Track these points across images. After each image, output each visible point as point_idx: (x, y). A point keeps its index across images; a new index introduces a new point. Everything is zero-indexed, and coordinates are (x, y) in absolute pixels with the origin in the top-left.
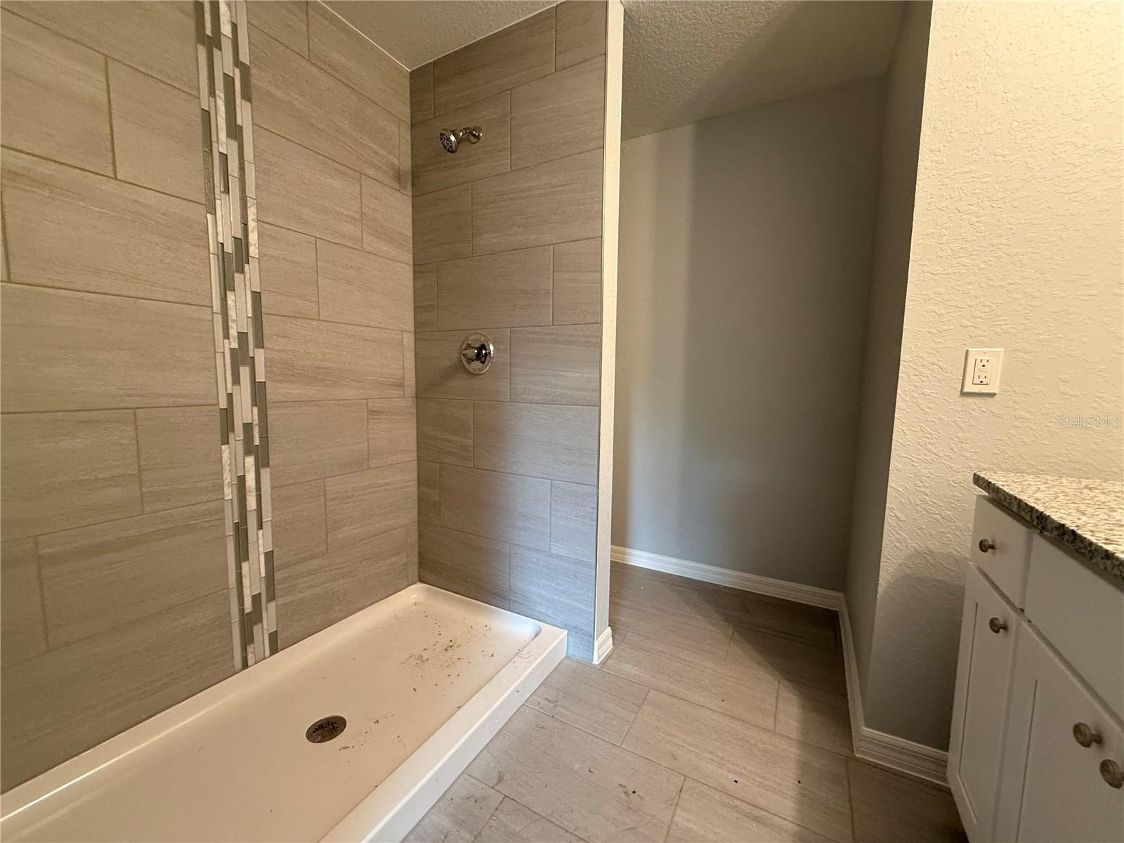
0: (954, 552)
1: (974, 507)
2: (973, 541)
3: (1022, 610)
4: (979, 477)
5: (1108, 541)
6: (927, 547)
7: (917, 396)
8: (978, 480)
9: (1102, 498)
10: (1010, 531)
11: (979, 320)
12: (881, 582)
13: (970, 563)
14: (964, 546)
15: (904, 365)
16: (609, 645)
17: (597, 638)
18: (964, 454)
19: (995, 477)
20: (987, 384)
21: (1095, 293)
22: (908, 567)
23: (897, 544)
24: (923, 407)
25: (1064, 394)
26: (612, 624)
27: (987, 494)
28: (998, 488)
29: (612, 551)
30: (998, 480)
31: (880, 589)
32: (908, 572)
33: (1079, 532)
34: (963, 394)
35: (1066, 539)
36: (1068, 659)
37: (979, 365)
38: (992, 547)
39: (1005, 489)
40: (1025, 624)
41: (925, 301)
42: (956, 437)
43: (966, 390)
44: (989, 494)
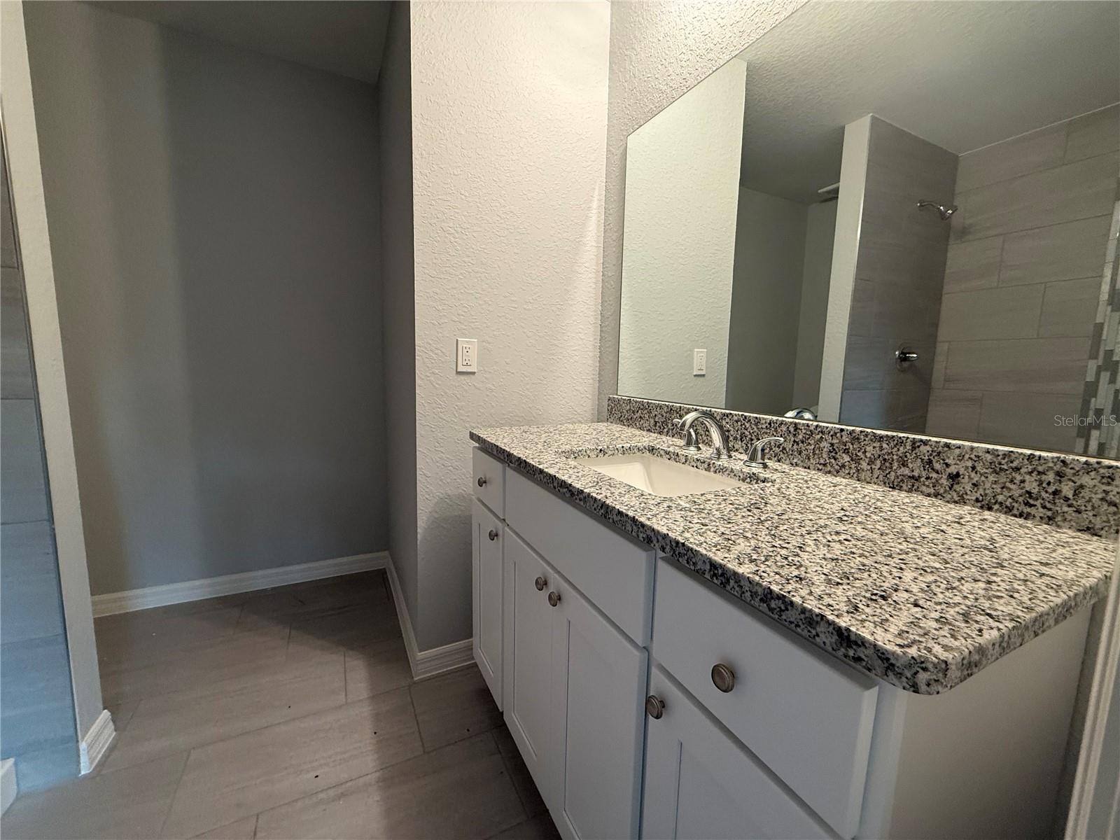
0: (463, 492)
1: (471, 456)
2: (474, 481)
3: (504, 520)
4: (473, 433)
5: (540, 463)
6: (446, 493)
7: (429, 375)
8: (472, 436)
9: (531, 437)
10: (494, 468)
11: (462, 317)
12: (419, 530)
13: (473, 497)
14: (467, 485)
15: (418, 350)
16: (109, 734)
17: (83, 738)
18: (462, 418)
19: (481, 432)
20: (470, 365)
21: (516, 306)
22: (436, 512)
23: (428, 497)
24: (434, 384)
25: (508, 372)
26: (110, 703)
27: (477, 445)
28: (485, 440)
29: (94, 604)
30: (483, 434)
31: (419, 537)
32: (436, 516)
33: (527, 460)
34: (458, 373)
35: (522, 466)
36: (529, 541)
37: (465, 351)
38: (485, 482)
39: (488, 439)
40: (506, 529)
41: (427, 297)
42: (457, 406)
43: (459, 370)
44: (479, 444)
